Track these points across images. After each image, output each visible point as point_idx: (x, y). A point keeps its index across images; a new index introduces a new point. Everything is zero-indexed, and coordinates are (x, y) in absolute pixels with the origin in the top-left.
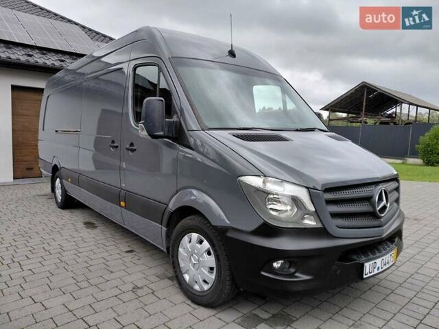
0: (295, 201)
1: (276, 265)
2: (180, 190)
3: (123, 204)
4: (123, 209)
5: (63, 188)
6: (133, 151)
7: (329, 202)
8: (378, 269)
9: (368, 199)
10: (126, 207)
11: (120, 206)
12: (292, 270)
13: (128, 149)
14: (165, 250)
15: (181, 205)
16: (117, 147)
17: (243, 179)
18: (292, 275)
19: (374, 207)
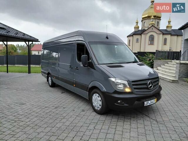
0: (124, 84)
1: (119, 102)
2: (93, 81)
3: (74, 85)
4: (74, 87)
5: (52, 80)
6: (77, 69)
7: (133, 85)
8: (149, 104)
9: (146, 84)
10: (75, 86)
11: (73, 86)
12: (123, 103)
13: (76, 69)
14: (88, 99)
15: (93, 86)
16: (72, 68)
17: (109, 79)
18: (123, 104)
19: (148, 86)
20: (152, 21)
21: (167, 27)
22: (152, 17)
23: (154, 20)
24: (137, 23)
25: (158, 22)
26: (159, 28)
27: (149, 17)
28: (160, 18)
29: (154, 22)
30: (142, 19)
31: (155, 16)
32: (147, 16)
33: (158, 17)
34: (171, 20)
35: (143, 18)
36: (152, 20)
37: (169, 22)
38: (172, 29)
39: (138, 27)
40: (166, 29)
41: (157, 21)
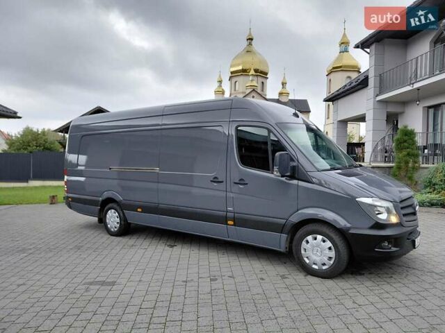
2: (301, 209)
3: (231, 222)
4: (230, 227)
6: (243, 184)
11: (227, 224)
13: (236, 183)
16: (221, 182)
17: (359, 199)
20: (252, 81)
21: (281, 94)
22: (252, 72)
23: (255, 78)
24: (220, 82)
25: (263, 83)
26: (266, 95)
27: (244, 72)
28: (266, 74)
29: (256, 82)
30: (230, 75)
31: (256, 71)
32: (240, 68)
33: (261, 72)
34: (287, 80)
35: (232, 73)
36: (251, 78)
37: (284, 84)
38: (290, 98)
39: (223, 93)
40: (277, 98)
41: (261, 80)
